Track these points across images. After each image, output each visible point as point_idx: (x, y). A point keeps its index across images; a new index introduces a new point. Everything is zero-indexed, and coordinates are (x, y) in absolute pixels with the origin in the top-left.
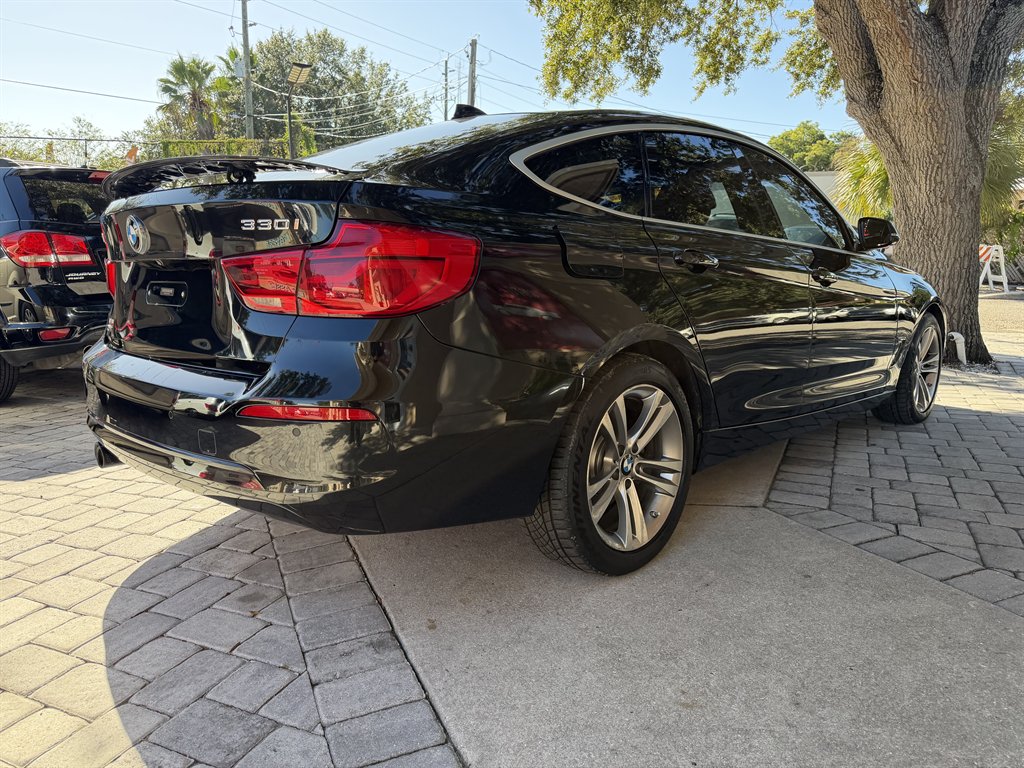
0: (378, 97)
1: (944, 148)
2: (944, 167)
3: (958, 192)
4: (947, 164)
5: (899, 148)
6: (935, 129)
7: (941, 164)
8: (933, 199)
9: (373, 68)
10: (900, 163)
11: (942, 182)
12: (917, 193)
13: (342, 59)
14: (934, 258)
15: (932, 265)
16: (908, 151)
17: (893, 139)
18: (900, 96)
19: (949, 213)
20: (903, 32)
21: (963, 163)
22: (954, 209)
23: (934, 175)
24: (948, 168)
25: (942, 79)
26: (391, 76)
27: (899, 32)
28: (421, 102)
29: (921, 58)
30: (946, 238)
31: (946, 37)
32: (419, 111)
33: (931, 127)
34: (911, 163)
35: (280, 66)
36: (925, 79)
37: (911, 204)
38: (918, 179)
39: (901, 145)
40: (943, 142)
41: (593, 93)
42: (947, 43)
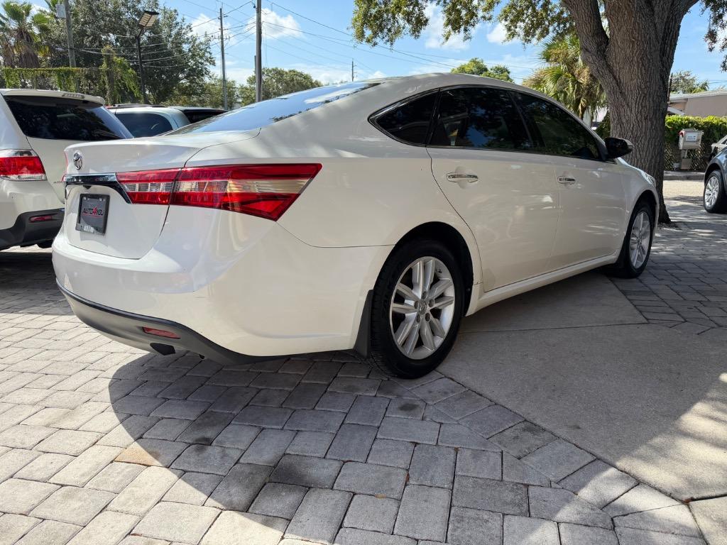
0: (170, 36)
1: (648, 84)
2: (647, 96)
3: (655, 113)
4: (650, 94)
5: (618, 83)
6: (644, 71)
7: (646, 95)
8: (639, 117)
9: (165, 13)
10: (618, 93)
11: (646, 106)
12: (629, 113)
13: (140, 6)
14: (638, 156)
15: (638, 160)
16: (624, 85)
17: (615, 78)
18: (622, 49)
19: (649, 126)
20: (629, 7)
21: (658, 94)
22: (652, 124)
23: (641, 101)
24: (650, 96)
25: (650, 38)
26: (179, 20)
27: (627, 6)
28: (203, 40)
29: (639, 24)
30: (646, 143)
31: (653, 10)
32: (202, 47)
33: (641, 71)
34: (626, 93)
35: (91, 9)
36: (640, 38)
37: (624, 121)
38: (630, 104)
39: (620, 82)
40: (648, 80)
41: (387, 38)
42: (653, 15)
